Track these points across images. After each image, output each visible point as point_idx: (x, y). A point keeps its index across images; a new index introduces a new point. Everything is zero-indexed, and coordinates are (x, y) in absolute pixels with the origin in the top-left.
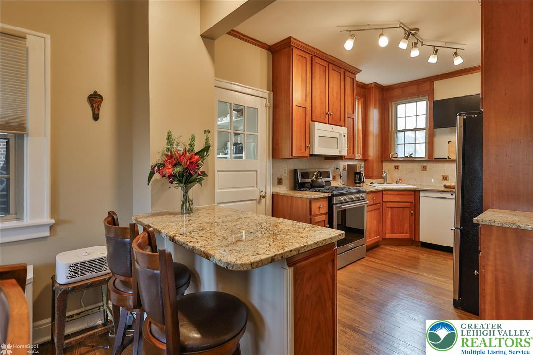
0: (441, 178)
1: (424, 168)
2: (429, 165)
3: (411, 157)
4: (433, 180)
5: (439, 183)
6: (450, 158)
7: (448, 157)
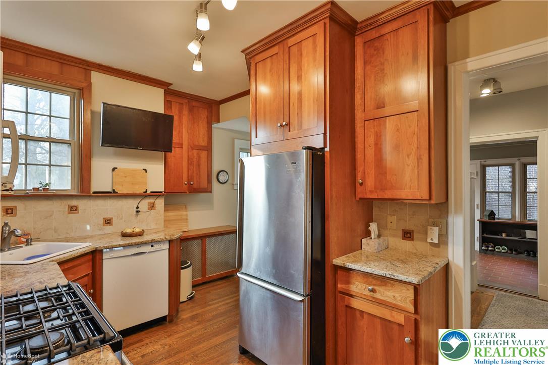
0: (102, 222)
1: (73, 209)
2: (82, 204)
3: (45, 189)
4: (88, 227)
5: (100, 230)
6: (117, 193)
7: (114, 190)
